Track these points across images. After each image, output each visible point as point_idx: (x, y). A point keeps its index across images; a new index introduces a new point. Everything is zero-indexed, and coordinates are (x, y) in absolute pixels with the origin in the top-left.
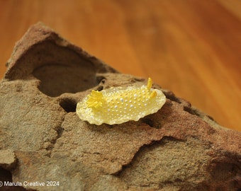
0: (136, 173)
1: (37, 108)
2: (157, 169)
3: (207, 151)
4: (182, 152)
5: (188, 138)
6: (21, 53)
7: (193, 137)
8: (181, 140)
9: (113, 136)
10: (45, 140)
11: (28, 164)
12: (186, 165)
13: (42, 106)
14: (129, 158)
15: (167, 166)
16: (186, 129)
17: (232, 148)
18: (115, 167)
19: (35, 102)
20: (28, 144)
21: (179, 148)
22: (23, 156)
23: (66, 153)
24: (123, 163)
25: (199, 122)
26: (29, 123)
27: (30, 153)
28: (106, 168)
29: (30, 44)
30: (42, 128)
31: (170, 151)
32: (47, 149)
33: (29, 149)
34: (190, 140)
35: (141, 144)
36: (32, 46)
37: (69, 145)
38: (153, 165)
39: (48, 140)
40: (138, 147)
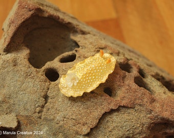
0: (100, 132)
1: (29, 80)
2: (114, 129)
3: (149, 115)
4: (131, 117)
5: (136, 106)
6: (14, 31)
7: (140, 105)
8: (131, 108)
9: (84, 105)
10: (36, 106)
11: (27, 125)
12: (134, 126)
13: (32, 78)
14: (95, 123)
15: (121, 127)
16: (135, 99)
17: (166, 115)
18: (86, 130)
19: (27, 75)
20: (25, 109)
21: (129, 113)
22: (23, 118)
23: (52, 117)
24: (91, 127)
25: (145, 94)
26: (24, 92)
27: (27, 116)
28: (79, 130)
29: (20, 22)
30: (34, 97)
31: (123, 116)
32: (39, 113)
33: (26, 113)
34: (137, 107)
35: (103, 112)
36: (21, 23)
37: (53, 110)
38: (111, 125)
39: (39, 106)
40: (101, 115)
